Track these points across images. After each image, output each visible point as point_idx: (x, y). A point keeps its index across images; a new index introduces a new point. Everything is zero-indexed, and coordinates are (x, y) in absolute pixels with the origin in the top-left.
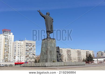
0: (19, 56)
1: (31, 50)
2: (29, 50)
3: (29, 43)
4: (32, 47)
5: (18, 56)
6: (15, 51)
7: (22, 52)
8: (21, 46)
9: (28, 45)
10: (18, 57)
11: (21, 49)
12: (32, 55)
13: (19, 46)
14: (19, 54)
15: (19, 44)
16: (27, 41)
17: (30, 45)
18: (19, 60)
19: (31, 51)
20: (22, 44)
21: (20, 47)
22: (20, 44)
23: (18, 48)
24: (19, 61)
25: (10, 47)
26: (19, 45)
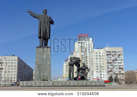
0: (99, 71)
1: (115, 61)
2: (112, 61)
3: (112, 51)
4: (116, 56)
5: (97, 70)
6: (93, 64)
7: (103, 65)
8: (100, 56)
9: (111, 55)
10: (97, 72)
11: (100, 61)
12: (118, 68)
13: (96, 57)
14: (99, 68)
15: (96, 53)
16: (107, 49)
17: (114, 53)
18: (99, 76)
19: (116, 63)
20: (101, 53)
21: (98, 57)
22: (98, 53)
23: (96, 60)
24: (99, 78)
25: (88, 58)
26: (97, 55)
